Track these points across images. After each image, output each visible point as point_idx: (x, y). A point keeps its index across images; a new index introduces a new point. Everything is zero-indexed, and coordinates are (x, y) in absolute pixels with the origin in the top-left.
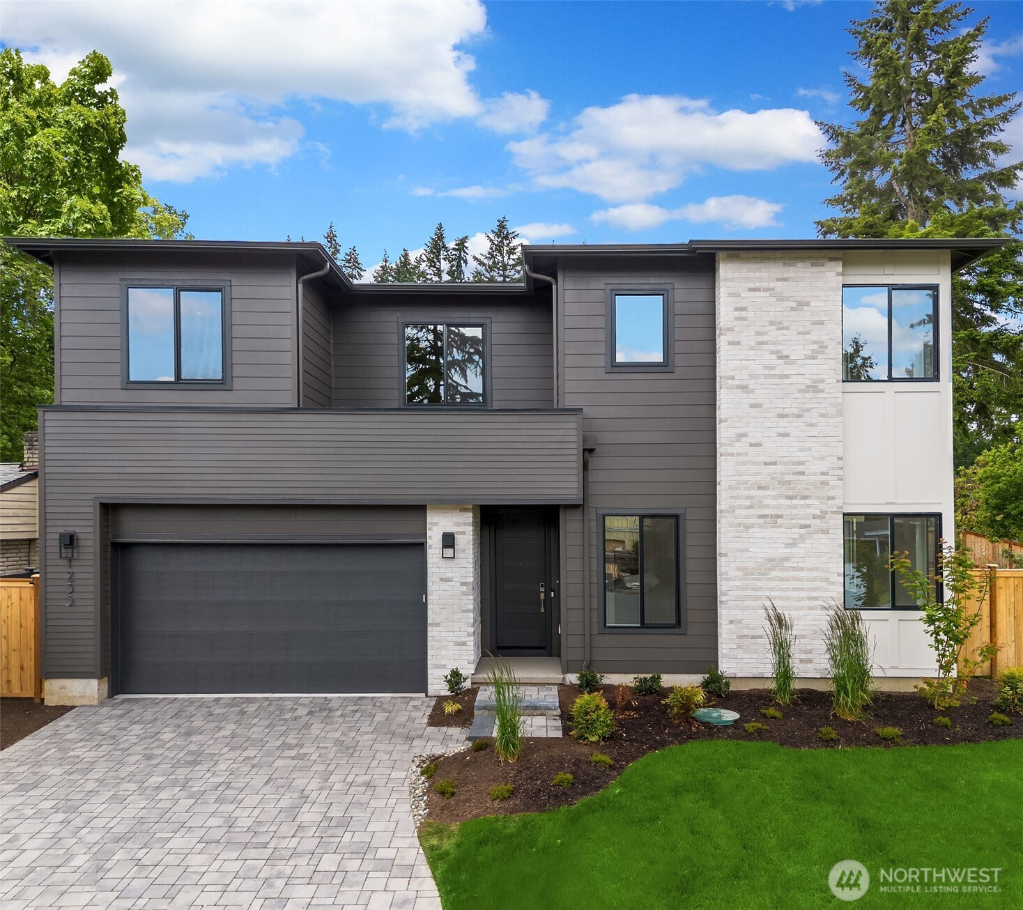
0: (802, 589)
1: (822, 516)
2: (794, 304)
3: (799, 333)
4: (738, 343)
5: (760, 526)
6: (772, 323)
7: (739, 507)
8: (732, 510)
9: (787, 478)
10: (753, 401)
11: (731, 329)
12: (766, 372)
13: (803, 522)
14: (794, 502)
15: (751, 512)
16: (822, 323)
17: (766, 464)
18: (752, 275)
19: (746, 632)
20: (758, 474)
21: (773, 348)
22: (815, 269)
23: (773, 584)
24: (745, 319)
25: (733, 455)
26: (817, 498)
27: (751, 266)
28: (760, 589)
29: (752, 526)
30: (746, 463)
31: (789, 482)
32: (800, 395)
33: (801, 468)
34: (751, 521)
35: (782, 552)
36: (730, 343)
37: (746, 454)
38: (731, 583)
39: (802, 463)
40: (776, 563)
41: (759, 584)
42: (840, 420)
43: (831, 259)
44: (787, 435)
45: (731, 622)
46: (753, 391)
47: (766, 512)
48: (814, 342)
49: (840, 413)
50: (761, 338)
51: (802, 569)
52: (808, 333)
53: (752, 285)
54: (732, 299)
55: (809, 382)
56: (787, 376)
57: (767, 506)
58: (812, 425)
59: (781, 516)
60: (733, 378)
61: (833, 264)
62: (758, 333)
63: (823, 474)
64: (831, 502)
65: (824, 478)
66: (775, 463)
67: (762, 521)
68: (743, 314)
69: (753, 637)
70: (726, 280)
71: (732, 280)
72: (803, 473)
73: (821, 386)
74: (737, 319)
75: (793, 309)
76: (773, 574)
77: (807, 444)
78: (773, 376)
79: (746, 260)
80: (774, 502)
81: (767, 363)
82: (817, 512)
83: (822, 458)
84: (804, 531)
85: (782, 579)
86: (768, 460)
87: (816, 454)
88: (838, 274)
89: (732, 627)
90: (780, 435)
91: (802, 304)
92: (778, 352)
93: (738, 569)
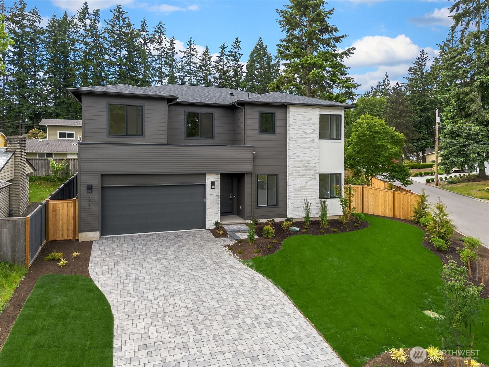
0: (309, 194)
1: (314, 175)
2: (308, 119)
3: (309, 127)
4: (294, 129)
5: (299, 178)
6: (302, 124)
7: (294, 173)
8: (292, 173)
9: (306, 165)
10: (297, 144)
11: (292, 125)
12: (301, 137)
13: (309, 176)
14: (308, 171)
15: (297, 174)
16: (315, 124)
17: (301, 161)
18: (298, 111)
19: (295, 206)
20: (299, 164)
21: (303, 130)
22: (313, 110)
23: (302, 193)
24: (296, 122)
25: (292, 159)
26: (313, 170)
27: (297, 108)
28: (299, 194)
29: (297, 178)
30: (296, 161)
31: (306, 166)
32: (309, 143)
33: (309, 162)
34: (297, 176)
35: (304, 184)
36: (292, 129)
37: (296, 159)
38: (292, 193)
39: (310, 161)
40: (303, 187)
41: (298, 193)
42: (319, 150)
43: (317, 108)
44: (306, 153)
45: (292, 204)
46: (297, 142)
47: (301, 174)
48: (313, 129)
49: (319, 148)
50: (300, 128)
51: (309, 189)
52: (311, 127)
53: (298, 113)
54: (293, 117)
55: (311, 140)
56: (306, 138)
57: (301, 173)
58: (312, 151)
59: (304, 175)
60: (293, 138)
61: (317, 109)
62: (299, 126)
63: (314, 164)
64: (316, 171)
65: (315, 165)
66: (303, 161)
67: (299, 176)
68: (295, 121)
69: (297, 207)
70: (291, 112)
71: (292, 112)
72: (310, 164)
73: (314, 141)
74: (294, 122)
75: (308, 120)
76: (302, 190)
77: (311, 156)
78: (302, 138)
79: (297, 107)
80: (302, 171)
81: (301, 134)
82: (313, 174)
83: (314, 160)
84: (310, 179)
85: (304, 192)
86: (301, 160)
87: (313, 159)
88: (319, 112)
89: (292, 205)
90: (304, 153)
91: (310, 119)
92: (304, 131)
93: (293, 189)
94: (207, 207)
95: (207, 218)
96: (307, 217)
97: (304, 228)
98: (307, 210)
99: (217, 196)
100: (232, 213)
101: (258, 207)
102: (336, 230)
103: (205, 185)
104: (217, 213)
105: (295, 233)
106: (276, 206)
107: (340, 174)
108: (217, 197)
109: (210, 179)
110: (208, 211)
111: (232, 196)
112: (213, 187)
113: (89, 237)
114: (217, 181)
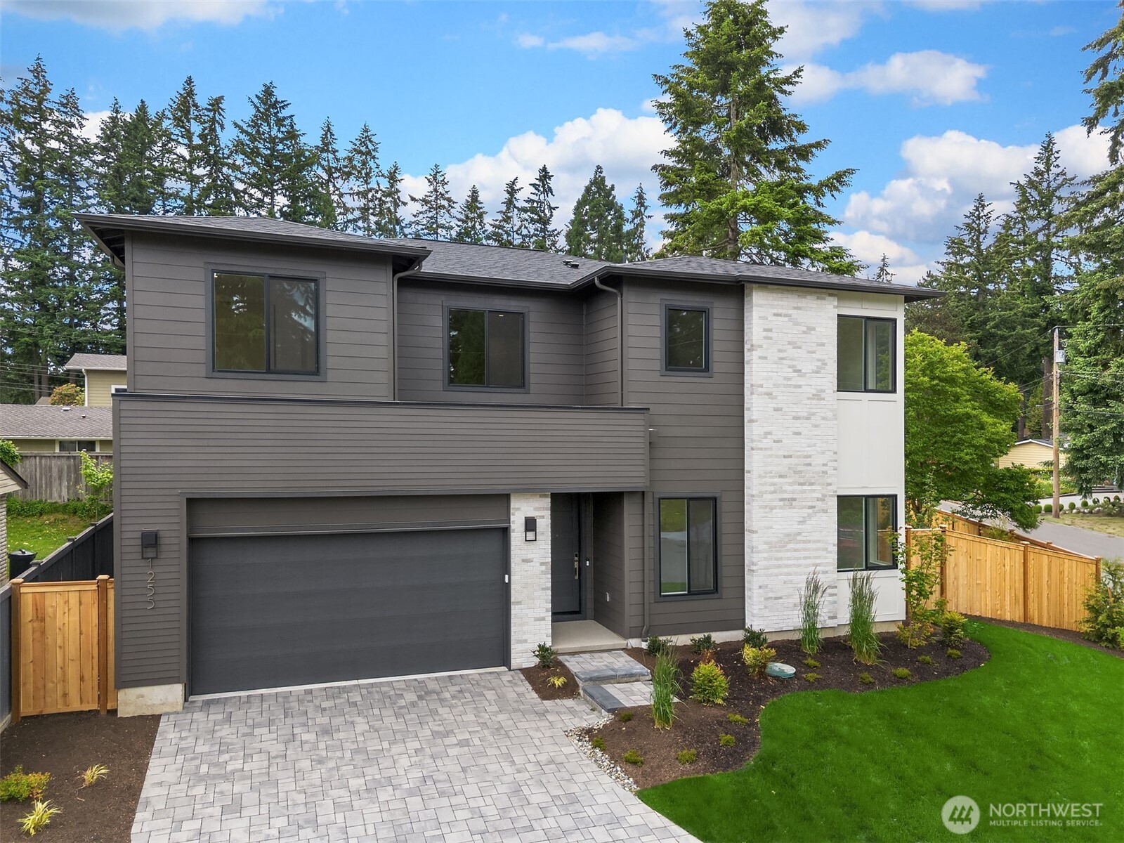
0: (810, 558)
1: (822, 500)
2: (805, 329)
3: (808, 352)
4: (765, 358)
5: (781, 508)
6: (789, 343)
7: (766, 492)
8: (761, 494)
9: (800, 468)
10: (775, 406)
11: (760, 346)
12: (785, 382)
13: (810, 504)
14: (805, 487)
15: (774, 496)
16: (823, 345)
17: (785, 457)
18: (776, 303)
19: (770, 595)
20: (779, 465)
21: (790, 363)
22: (819, 302)
23: (789, 554)
24: (771, 338)
25: (761, 449)
26: (819, 484)
27: (774, 295)
28: (781, 559)
29: (775, 508)
30: (771, 456)
31: (800, 472)
32: (808, 402)
33: (808, 460)
34: (775, 504)
35: (796, 528)
36: (760, 358)
37: (771, 449)
38: (760, 555)
39: (810, 456)
40: (792, 537)
41: (780, 555)
42: (835, 422)
43: (831, 295)
44: (799, 434)
45: (760, 587)
46: (775, 398)
47: (785, 496)
48: (818, 360)
49: (835, 417)
50: (781, 355)
51: (809, 541)
52: (814, 352)
53: (775, 311)
54: (762, 321)
55: (815, 392)
56: (800, 386)
57: (785, 491)
58: (816, 426)
59: (794, 499)
60: (761, 386)
61: (831, 298)
62: (780, 351)
63: (824, 465)
64: (829, 488)
65: (825, 468)
66: (791, 457)
67: (782, 503)
68: (769, 334)
69: (776, 598)
70: (757, 306)
71: (761, 306)
72: (810, 465)
73: (823, 395)
74: (765, 338)
75: (804, 332)
76: (791, 546)
77: (814, 441)
78: (790, 386)
79: (772, 291)
80: (790, 488)
81: (785, 375)
82: (820, 496)
83: (823, 453)
84: (811, 511)
85: (796, 550)
86: (786, 454)
87: (819, 449)
88: (835, 307)
89: (761, 591)
90: (795, 433)
91: (811, 329)
92: (793, 366)
93: (766, 543)
94: (513, 599)
95: (512, 634)
96: (811, 629)
97: (807, 665)
98: (810, 609)
99: (542, 564)
100: (578, 612)
101: (662, 599)
102: (903, 671)
103: (505, 532)
104: (543, 619)
105: (783, 682)
106: (715, 596)
107: (895, 496)
108: (543, 568)
109: (522, 509)
110: (515, 610)
111: (579, 561)
112: (531, 535)
113: (150, 703)
114: (543, 517)
